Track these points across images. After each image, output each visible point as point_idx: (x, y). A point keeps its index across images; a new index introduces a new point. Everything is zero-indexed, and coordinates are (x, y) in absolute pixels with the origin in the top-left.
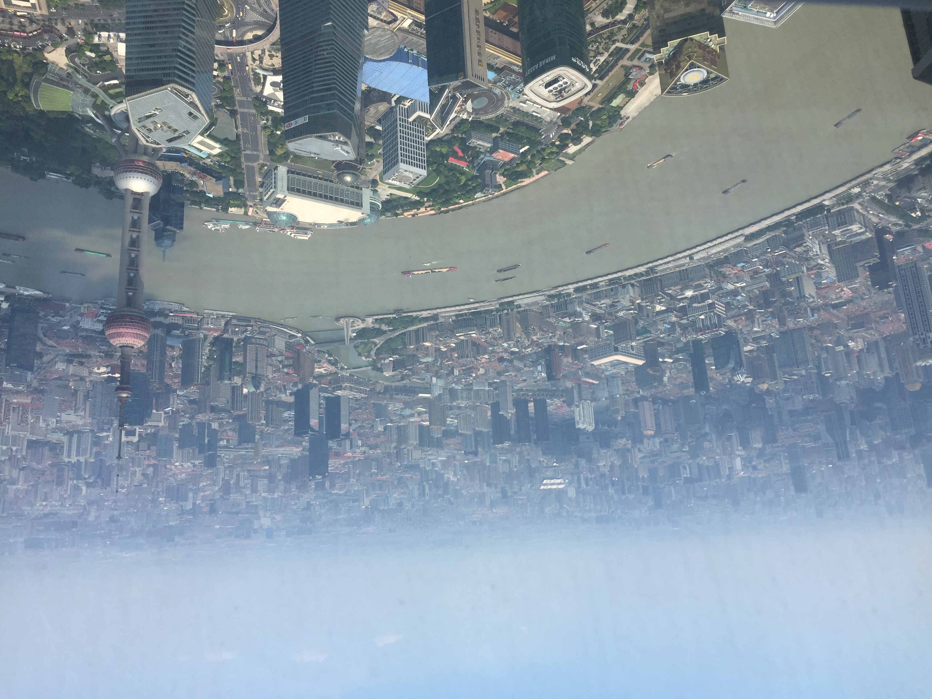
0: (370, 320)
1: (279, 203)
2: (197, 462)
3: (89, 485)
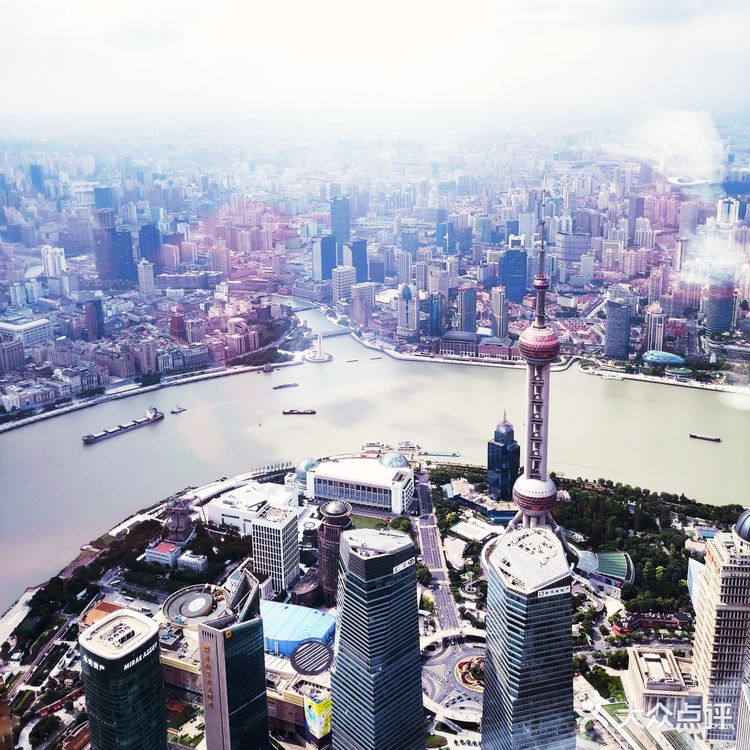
0: (298, 360)
1: (400, 477)
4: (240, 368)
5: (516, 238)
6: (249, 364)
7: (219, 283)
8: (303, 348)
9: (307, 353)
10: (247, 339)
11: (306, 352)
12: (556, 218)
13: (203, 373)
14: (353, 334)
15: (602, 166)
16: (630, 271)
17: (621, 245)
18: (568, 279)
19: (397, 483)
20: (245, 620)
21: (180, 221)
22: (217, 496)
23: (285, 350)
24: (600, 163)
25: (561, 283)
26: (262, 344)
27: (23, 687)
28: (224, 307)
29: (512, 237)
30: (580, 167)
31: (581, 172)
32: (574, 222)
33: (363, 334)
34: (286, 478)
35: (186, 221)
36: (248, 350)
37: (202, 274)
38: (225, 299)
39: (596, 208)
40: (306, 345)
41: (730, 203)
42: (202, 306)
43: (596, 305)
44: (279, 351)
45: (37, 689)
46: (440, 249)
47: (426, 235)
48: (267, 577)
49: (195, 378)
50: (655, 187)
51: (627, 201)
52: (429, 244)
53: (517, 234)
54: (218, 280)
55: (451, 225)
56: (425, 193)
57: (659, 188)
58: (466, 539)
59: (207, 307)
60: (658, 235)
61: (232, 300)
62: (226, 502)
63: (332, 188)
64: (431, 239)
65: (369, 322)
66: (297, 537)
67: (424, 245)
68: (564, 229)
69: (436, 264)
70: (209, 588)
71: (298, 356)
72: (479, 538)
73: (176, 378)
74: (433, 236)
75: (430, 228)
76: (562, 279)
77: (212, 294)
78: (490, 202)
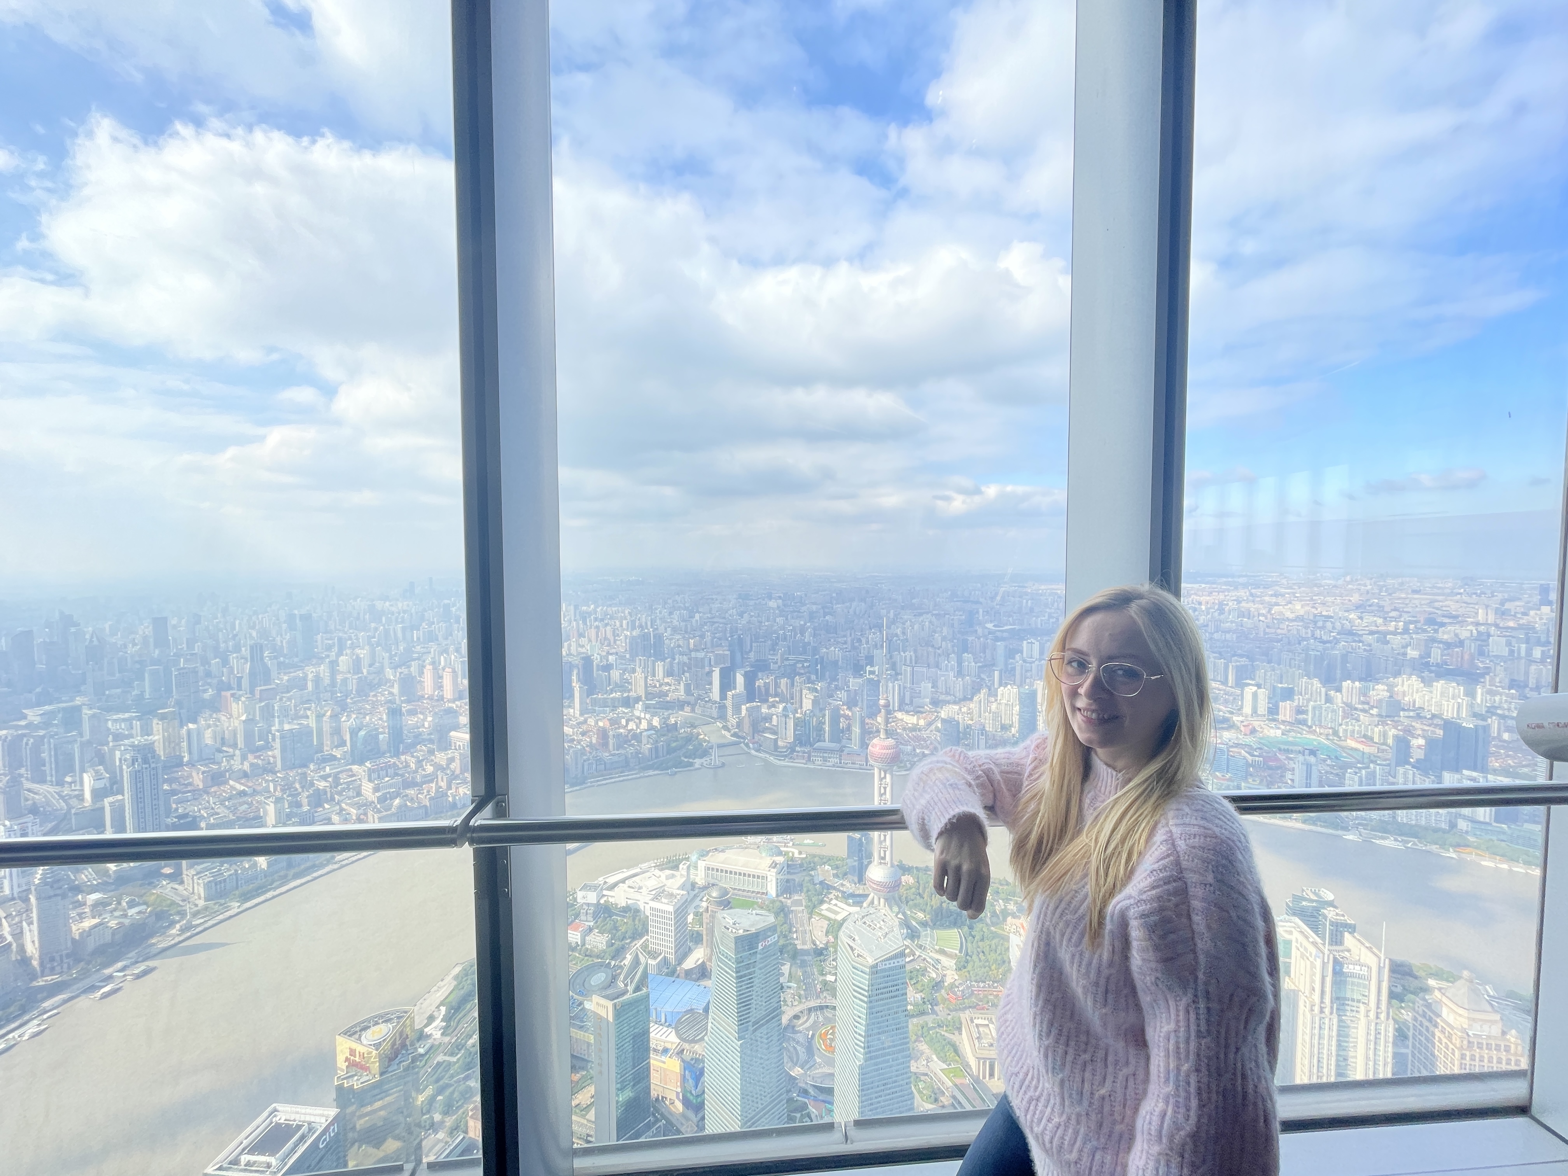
0: (697, 766)
1: (774, 865)
2: (825, 650)
3: (897, 635)
4: (651, 773)
5: (872, 669)
6: (657, 769)
7: (638, 703)
8: (701, 758)
9: (705, 761)
10: (656, 748)
11: (703, 760)
12: (902, 653)
13: (620, 777)
14: (742, 745)
15: (936, 615)
16: (959, 695)
17: (951, 674)
18: (911, 703)
19: (772, 870)
20: (634, 992)
21: (611, 654)
22: (623, 881)
23: (686, 757)
24: (935, 612)
25: (907, 704)
26: (668, 753)
27: (440, 1058)
28: (640, 723)
29: (868, 668)
30: (921, 614)
31: (921, 619)
32: (916, 657)
33: (751, 745)
34: (681, 866)
35: (617, 654)
36: (657, 757)
37: (625, 695)
38: (642, 715)
39: (933, 646)
40: (705, 753)
41: (1032, 643)
42: (623, 722)
43: (934, 721)
44: (683, 758)
45: (454, 1059)
46: (813, 677)
47: (803, 666)
48: (661, 954)
49: (613, 780)
50: (976, 631)
51: (955, 641)
52: (805, 673)
53: (872, 666)
54: (638, 699)
55: (822, 658)
56: (802, 634)
57: (980, 631)
58: (829, 919)
59: (627, 722)
60: (979, 667)
61: (648, 716)
62: (629, 887)
63: (731, 628)
64: (806, 670)
65: (756, 735)
66: (686, 919)
67: (800, 674)
68: (908, 662)
69: (809, 689)
70: (609, 963)
71: (698, 762)
72: (839, 918)
73: (598, 781)
74: (809, 666)
75: (806, 661)
76: (907, 701)
77: (632, 712)
78: (852, 641)
